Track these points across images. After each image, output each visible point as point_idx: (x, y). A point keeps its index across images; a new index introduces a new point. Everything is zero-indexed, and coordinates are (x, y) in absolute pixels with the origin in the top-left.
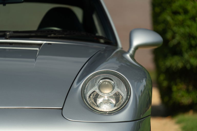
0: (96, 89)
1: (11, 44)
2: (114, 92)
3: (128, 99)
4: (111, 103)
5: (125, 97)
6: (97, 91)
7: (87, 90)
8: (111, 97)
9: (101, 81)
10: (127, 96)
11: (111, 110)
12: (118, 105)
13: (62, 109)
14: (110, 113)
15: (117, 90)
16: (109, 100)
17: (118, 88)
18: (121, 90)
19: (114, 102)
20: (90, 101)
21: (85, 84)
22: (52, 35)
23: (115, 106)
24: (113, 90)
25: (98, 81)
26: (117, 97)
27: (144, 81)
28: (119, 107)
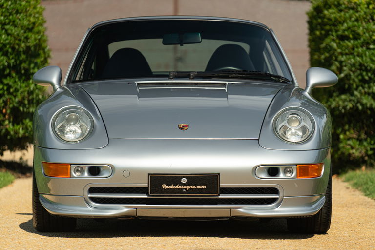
0: (285, 123)
1: (196, 84)
2: (301, 125)
3: (313, 131)
4: (298, 135)
5: (310, 130)
6: (287, 125)
7: (277, 124)
8: (298, 130)
9: (290, 116)
10: (312, 128)
11: (299, 141)
12: (305, 137)
13: (258, 140)
14: (298, 143)
15: (303, 124)
16: (296, 133)
17: (304, 122)
18: (307, 124)
19: (301, 134)
20: (280, 133)
21: (276, 119)
22: (233, 75)
23: (302, 137)
24: (299, 124)
25: (287, 116)
26: (304, 130)
27: (325, 116)
28: (305, 138)
